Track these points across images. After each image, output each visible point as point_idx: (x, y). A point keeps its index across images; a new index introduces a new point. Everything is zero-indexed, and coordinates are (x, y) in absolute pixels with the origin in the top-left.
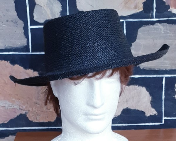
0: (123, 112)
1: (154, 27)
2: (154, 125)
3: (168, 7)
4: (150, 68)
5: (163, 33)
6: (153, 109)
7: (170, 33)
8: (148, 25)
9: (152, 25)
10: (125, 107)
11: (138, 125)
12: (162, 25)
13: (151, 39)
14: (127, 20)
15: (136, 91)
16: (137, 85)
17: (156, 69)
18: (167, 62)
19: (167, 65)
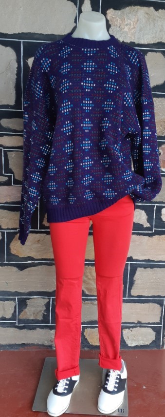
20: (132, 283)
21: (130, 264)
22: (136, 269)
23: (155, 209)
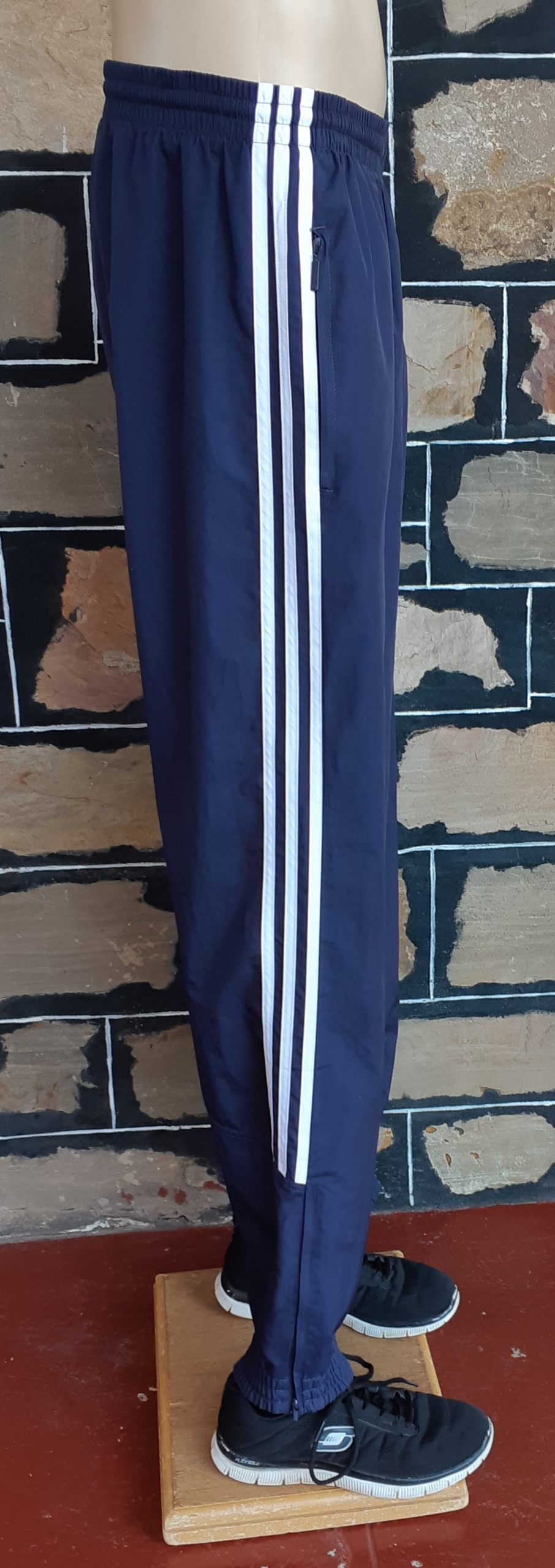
0: (423, 681)
1: (501, 460)
2: (507, 713)
3: (539, 409)
4: (492, 566)
5: (527, 475)
6: (503, 672)
7: (543, 475)
8: (488, 455)
9: (497, 456)
10: (431, 667)
11: (463, 714)
12: (522, 456)
13: (496, 490)
14: (434, 442)
15: (457, 623)
16: (460, 610)
17: (510, 568)
18: (537, 548)
19: (538, 558)
20: (449, 934)
21: (436, 852)
22: (464, 876)
23: (529, 603)
